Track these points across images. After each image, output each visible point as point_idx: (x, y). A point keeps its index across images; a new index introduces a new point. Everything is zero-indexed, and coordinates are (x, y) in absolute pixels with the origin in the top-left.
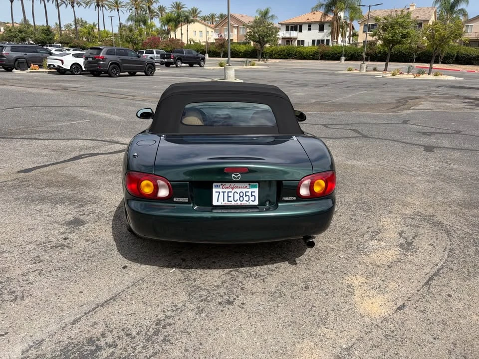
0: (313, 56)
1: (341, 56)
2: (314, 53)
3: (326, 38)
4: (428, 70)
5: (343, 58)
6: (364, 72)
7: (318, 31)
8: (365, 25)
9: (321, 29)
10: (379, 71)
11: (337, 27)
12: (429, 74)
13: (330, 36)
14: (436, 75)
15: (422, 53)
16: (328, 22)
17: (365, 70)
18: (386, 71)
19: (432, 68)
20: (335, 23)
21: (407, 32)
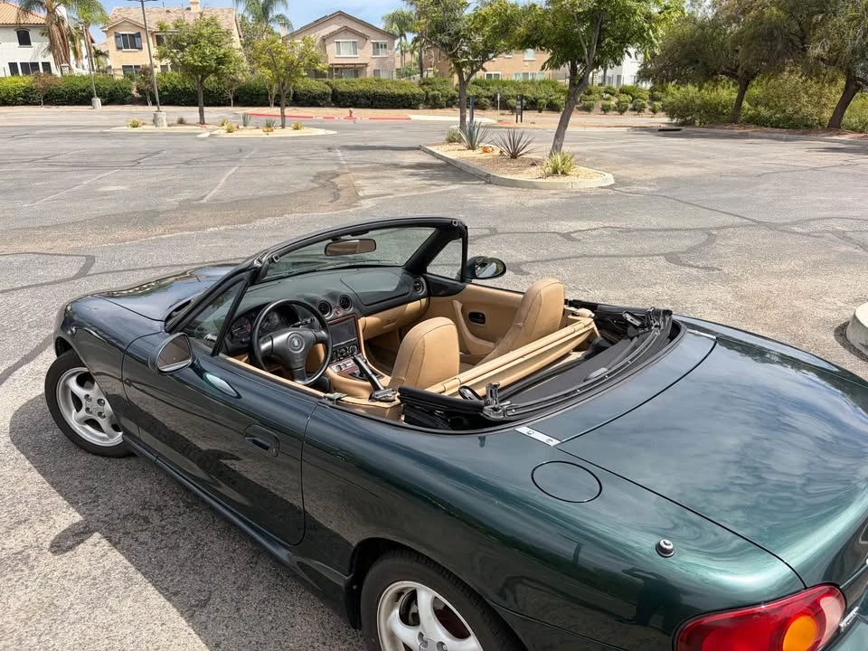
0: (25, 97)
1: (92, 96)
2: (24, 91)
3: (40, 60)
4: (280, 119)
5: (97, 101)
6: (164, 128)
7: (18, 44)
8: (117, 36)
9: (24, 40)
10: (189, 125)
11: (62, 37)
12: (283, 126)
13: (51, 56)
14: (297, 128)
15: (238, 89)
16: (36, 26)
17: (165, 123)
18: (204, 123)
19: (284, 116)
20: (54, 28)
21: (224, 54)
